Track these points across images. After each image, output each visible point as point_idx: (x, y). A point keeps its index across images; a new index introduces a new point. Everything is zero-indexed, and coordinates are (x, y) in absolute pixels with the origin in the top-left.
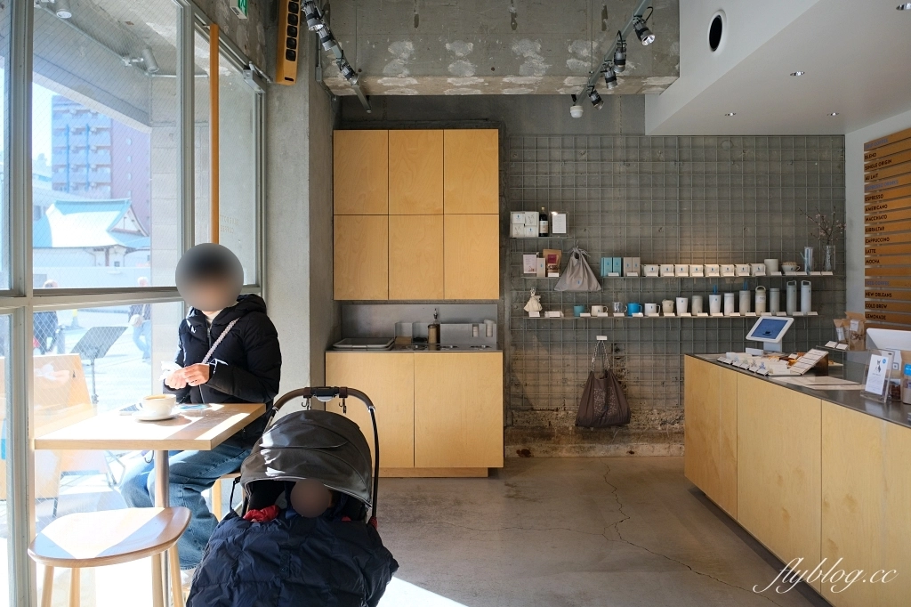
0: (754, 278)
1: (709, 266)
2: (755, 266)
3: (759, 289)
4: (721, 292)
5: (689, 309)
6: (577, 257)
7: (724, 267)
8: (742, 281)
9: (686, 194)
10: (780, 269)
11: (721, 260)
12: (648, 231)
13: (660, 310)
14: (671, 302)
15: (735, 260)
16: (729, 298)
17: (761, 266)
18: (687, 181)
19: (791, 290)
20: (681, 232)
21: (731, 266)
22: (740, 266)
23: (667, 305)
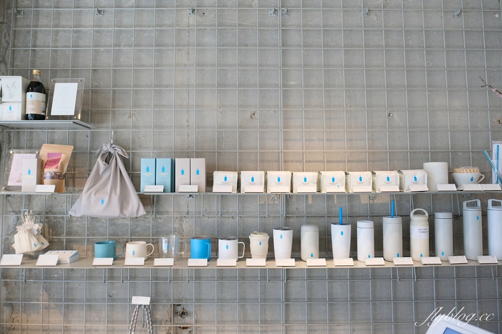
0: (408, 195)
1: (327, 175)
2: (409, 174)
3: (416, 213)
4: (351, 220)
5: (296, 251)
6: (108, 158)
7: (354, 175)
8: (387, 200)
9: (295, 59)
10: (452, 180)
11: (349, 165)
12: (232, 119)
13: (244, 251)
14: (265, 238)
15: (373, 164)
16: (365, 231)
17: (419, 173)
18: (295, 38)
19: (471, 217)
20: (286, 118)
21: (367, 175)
22: (381, 175)
23: (257, 242)
